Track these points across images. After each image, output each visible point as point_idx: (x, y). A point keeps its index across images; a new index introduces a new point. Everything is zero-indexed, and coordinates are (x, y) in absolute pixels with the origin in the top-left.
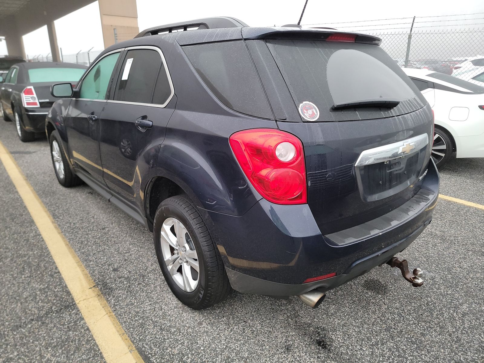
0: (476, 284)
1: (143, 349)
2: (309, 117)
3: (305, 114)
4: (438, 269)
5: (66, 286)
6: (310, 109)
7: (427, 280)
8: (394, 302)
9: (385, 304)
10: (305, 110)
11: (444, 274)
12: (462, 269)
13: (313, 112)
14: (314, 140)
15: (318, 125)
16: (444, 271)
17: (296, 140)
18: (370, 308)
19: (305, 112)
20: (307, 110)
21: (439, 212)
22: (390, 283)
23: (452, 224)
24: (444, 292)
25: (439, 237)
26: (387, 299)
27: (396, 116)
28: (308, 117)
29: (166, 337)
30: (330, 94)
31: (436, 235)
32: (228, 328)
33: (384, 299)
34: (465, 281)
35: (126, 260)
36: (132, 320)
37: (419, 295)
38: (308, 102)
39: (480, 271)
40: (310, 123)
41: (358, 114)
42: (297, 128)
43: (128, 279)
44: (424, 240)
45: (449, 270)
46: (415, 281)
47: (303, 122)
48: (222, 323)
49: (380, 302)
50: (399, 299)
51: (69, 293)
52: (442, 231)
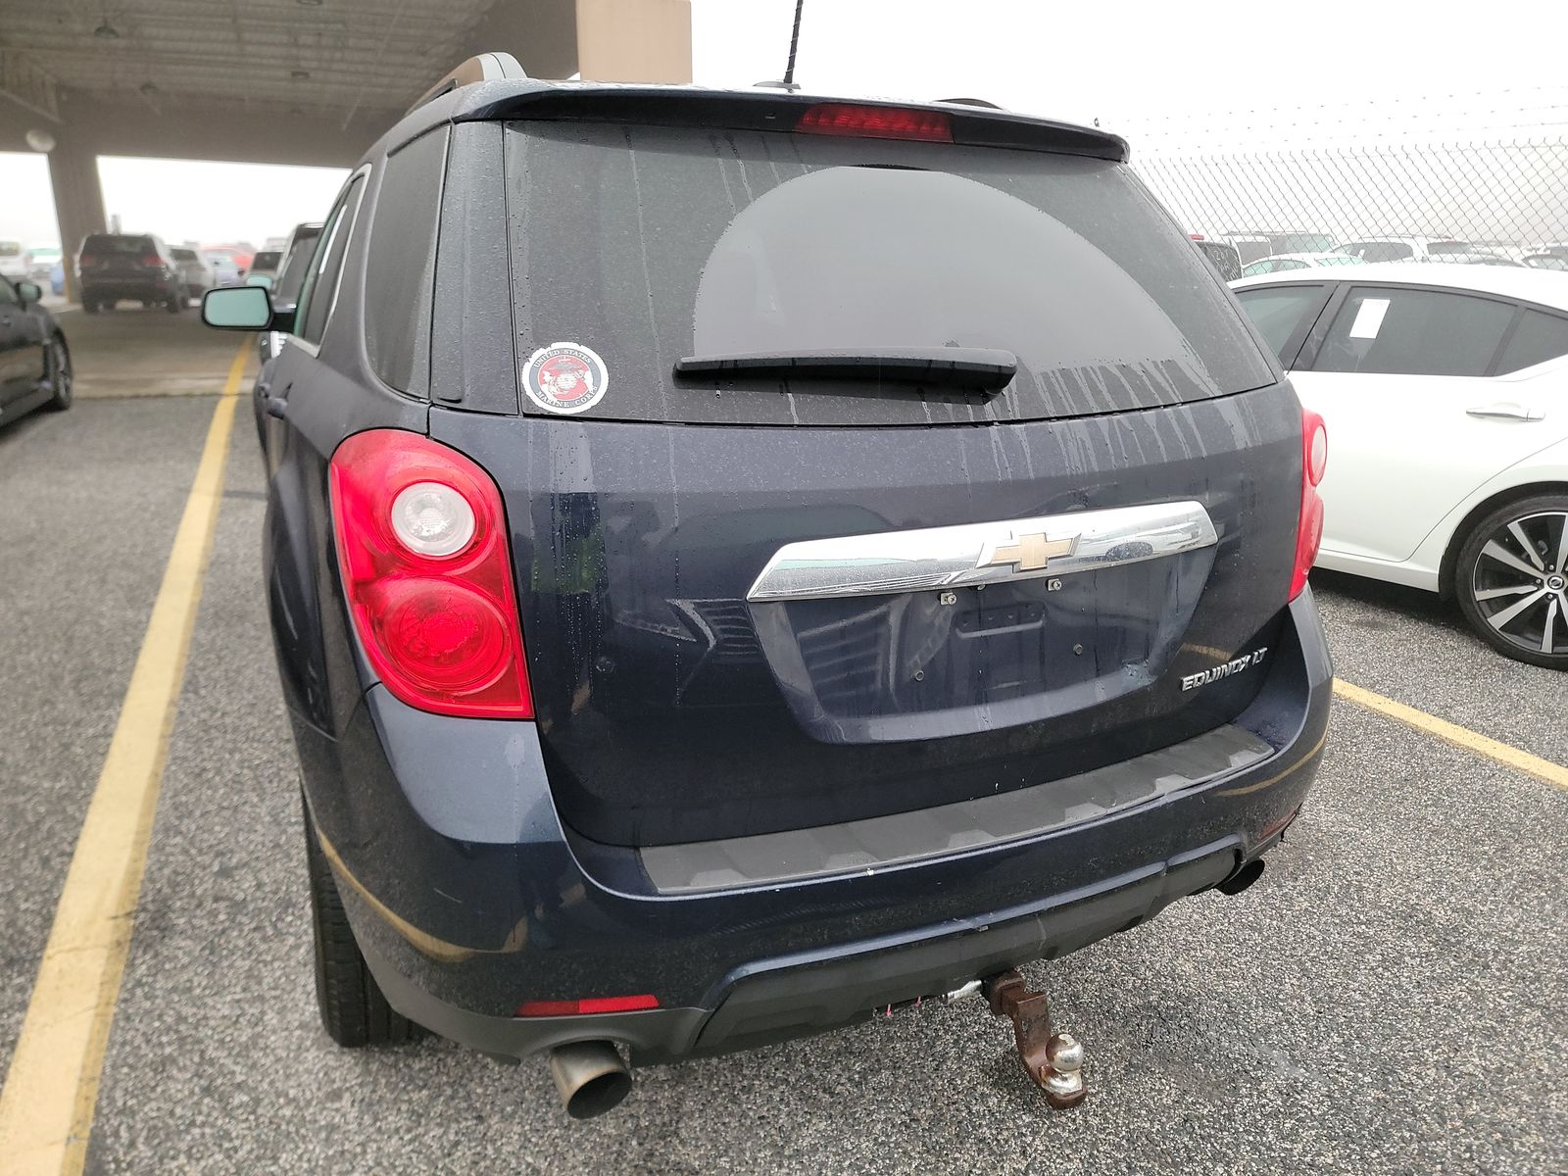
0: (1469, 1148)
1: (109, 1141)
2: (555, 400)
3: (544, 388)
4: (1342, 1057)
5: (56, 902)
6: (572, 370)
7: (1262, 1094)
8: (1068, 1151)
9: (1024, 1153)
10: (547, 374)
11: (1355, 1079)
12: (1449, 1075)
13: (581, 382)
14: (551, 486)
15: (581, 431)
16: (1361, 1071)
17: (476, 480)
18: (956, 1159)
19: (547, 377)
20: (555, 374)
21: (1504, 832)
22: (1098, 1077)
23: (1528, 890)
24: (1305, 1153)
25: (1435, 930)
26: (1049, 1136)
27: (1001, 422)
28: (551, 398)
29: (200, 1119)
30: (693, 320)
31: (1430, 919)
32: (409, 1130)
33: (1035, 1133)
34: (1429, 1124)
35: (277, 845)
36: (148, 1041)
37: (1186, 1147)
38: (574, 346)
39: (1526, 1098)
40: (549, 422)
41: (793, 405)
42: (495, 436)
43: (237, 906)
44: (1359, 935)
45: (1386, 1072)
46: (1049, 1084)
47: (526, 416)
48: (404, 1107)
49: (1012, 1142)
50: (1094, 1144)
51: (48, 921)
52: (1463, 909)
